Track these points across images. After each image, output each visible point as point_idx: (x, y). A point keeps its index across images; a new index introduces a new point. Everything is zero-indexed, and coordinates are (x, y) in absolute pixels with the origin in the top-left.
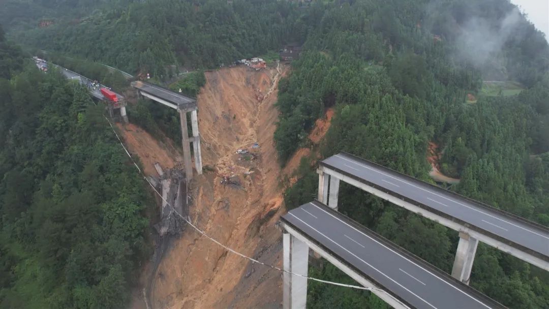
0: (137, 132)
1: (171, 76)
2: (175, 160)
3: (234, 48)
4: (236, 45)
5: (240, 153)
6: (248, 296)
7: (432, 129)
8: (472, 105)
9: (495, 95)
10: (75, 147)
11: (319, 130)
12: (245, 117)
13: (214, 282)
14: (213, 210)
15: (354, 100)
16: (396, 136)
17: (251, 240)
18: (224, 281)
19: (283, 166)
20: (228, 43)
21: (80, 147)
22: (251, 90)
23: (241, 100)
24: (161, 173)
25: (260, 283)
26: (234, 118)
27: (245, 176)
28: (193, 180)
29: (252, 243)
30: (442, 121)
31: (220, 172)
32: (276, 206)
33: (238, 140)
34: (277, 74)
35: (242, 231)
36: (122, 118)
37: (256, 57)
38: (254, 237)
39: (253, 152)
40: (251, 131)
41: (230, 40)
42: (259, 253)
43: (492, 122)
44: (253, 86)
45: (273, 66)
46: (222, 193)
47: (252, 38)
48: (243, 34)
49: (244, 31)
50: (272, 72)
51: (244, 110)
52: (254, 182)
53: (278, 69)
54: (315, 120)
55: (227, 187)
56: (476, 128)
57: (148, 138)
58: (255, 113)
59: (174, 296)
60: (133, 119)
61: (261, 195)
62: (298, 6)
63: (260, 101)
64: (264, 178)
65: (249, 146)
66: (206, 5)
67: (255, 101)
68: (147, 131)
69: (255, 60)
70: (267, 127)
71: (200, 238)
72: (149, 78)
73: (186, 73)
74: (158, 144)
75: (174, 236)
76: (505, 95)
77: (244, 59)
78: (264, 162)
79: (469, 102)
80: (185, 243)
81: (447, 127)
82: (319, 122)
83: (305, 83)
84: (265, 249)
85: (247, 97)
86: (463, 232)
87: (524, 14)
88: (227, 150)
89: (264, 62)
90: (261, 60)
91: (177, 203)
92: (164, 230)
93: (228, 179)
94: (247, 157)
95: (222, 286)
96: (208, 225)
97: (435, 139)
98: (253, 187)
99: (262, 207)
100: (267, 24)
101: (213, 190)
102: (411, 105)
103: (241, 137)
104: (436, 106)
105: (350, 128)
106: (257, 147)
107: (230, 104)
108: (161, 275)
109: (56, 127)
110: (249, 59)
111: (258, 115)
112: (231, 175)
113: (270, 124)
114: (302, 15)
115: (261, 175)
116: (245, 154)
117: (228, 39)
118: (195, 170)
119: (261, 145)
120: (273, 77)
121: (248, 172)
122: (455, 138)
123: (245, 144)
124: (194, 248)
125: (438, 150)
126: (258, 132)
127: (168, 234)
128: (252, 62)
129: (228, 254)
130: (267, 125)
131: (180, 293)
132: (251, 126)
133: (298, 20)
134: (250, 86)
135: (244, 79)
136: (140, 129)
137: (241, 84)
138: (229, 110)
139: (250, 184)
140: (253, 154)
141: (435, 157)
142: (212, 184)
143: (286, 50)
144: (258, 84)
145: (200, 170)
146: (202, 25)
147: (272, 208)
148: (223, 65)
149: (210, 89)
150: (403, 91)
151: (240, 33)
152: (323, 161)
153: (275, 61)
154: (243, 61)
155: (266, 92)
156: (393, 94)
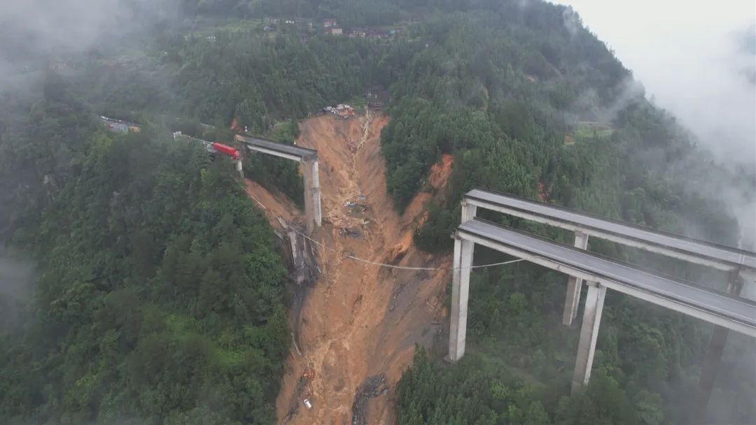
0: (254, 186)
1: (267, 128)
2: (292, 214)
3: (319, 95)
4: (321, 91)
5: (349, 206)
6: (397, 325)
7: (539, 168)
8: (571, 146)
9: (591, 135)
10: (204, 203)
11: (436, 175)
12: (342, 168)
13: (356, 323)
14: (339, 260)
15: (470, 146)
16: (514, 174)
17: (385, 281)
18: (366, 319)
19: (401, 213)
20: (313, 89)
21: (209, 203)
22: (343, 140)
23: (336, 152)
24: (285, 226)
25: (406, 312)
26: (332, 170)
27: (362, 226)
28: (315, 232)
29: (387, 283)
30: (547, 162)
31: (336, 224)
32: (403, 250)
33: (341, 193)
34: (368, 122)
35: (373, 275)
36: (239, 172)
37: (342, 103)
38: (388, 277)
39: (361, 204)
40: (351, 184)
41: (315, 87)
42: (398, 289)
43: (590, 162)
44: (345, 137)
45: (362, 113)
46: (343, 243)
47: (335, 82)
48: (327, 78)
49: (327, 75)
50: (361, 119)
51: (339, 162)
52: (372, 231)
53: (367, 115)
54: (430, 167)
55: (347, 237)
56: (577, 167)
57: (264, 192)
58: (351, 165)
59: (319, 339)
60: (249, 173)
61: (383, 242)
62: (376, 43)
63: (354, 152)
64: (382, 226)
65: (355, 197)
66: (286, 48)
67: (348, 152)
68: (263, 186)
69: (340, 107)
70: (370, 178)
71: (332, 286)
72: (246, 131)
73: (279, 125)
74: (275, 198)
75: (310, 284)
76: (599, 136)
77: (329, 106)
78: (377, 212)
79: (567, 143)
80: (319, 291)
81: (551, 168)
82: (435, 168)
83: (414, 131)
84: (402, 286)
85: (339, 147)
86: (577, 231)
87: (611, 51)
88: (334, 203)
89: (352, 109)
90: (347, 106)
91: (305, 255)
92: (300, 279)
93: (347, 229)
94: (356, 209)
95: (366, 323)
96: (337, 274)
97: (542, 179)
98: (372, 236)
99: (388, 252)
100: (347, 65)
101: (334, 242)
102: (520, 148)
103: (343, 190)
104: (539, 147)
105: (473, 170)
106: (364, 198)
107: (325, 156)
108: (304, 320)
109: (176, 184)
110: (334, 106)
111: (354, 166)
112: (348, 225)
113: (373, 175)
114: (386, 56)
115: (377, 225)
116: (354, 206)
117: (312, 85)
118: (315, 223)
119: (367, 197)
120: (364, 126)
121: (362, 221)
122: (559, 177)
123: (350, 197)
124: (328, 296)
125: (545, 189)
126: (359, 184)
127: (305, 283)
128: (338, 110)
129: (363, 298)
130: (368, 176)
131: (324, 337)
132: (351, 178)
133: (382, 61)
134: (341, 135)
135: (333, 129)
136: (255, 184)
137: (331, 133)
138: (326, 163)
139: (369, 234)
140: (363, 206)
141: (544, 195)
142: (332, 235)
143: (370, 94)
144: (349, 133)
145: (319, 222)
146: (285, 70)
147: (401, 251)
148: (310, 113)
149: (304, 141)
150: (512, 136)
151: (323, 78)
152: (467, 194)
153: (362, 107)
154: (329, 108)
155: (358, 141)
156: (505, 139)
